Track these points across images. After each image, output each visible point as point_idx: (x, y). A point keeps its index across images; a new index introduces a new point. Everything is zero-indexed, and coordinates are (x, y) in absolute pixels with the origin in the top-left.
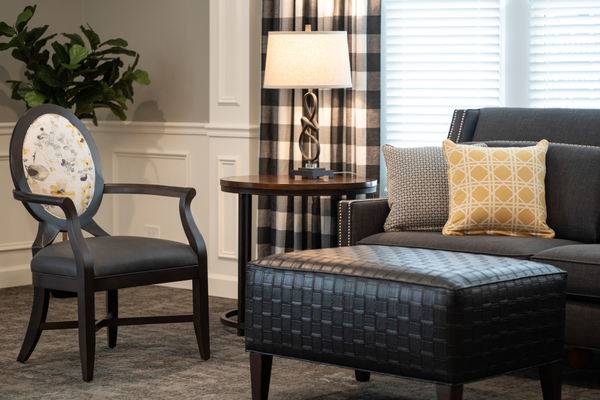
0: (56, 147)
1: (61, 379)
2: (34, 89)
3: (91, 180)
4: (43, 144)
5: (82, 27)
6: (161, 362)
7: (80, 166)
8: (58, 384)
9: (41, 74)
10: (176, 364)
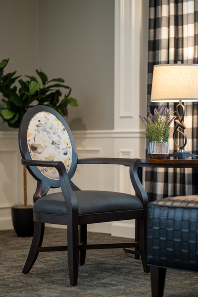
0: (48, 133)
1: (20, 284)
2: (7, 108)
3: (70, 155)
4: (40, 131)
5: (37, 71)
6: (87, 275)
7: (63, 146)
8: (18, 288)
9: (12, 98)
10: (97, 275)
